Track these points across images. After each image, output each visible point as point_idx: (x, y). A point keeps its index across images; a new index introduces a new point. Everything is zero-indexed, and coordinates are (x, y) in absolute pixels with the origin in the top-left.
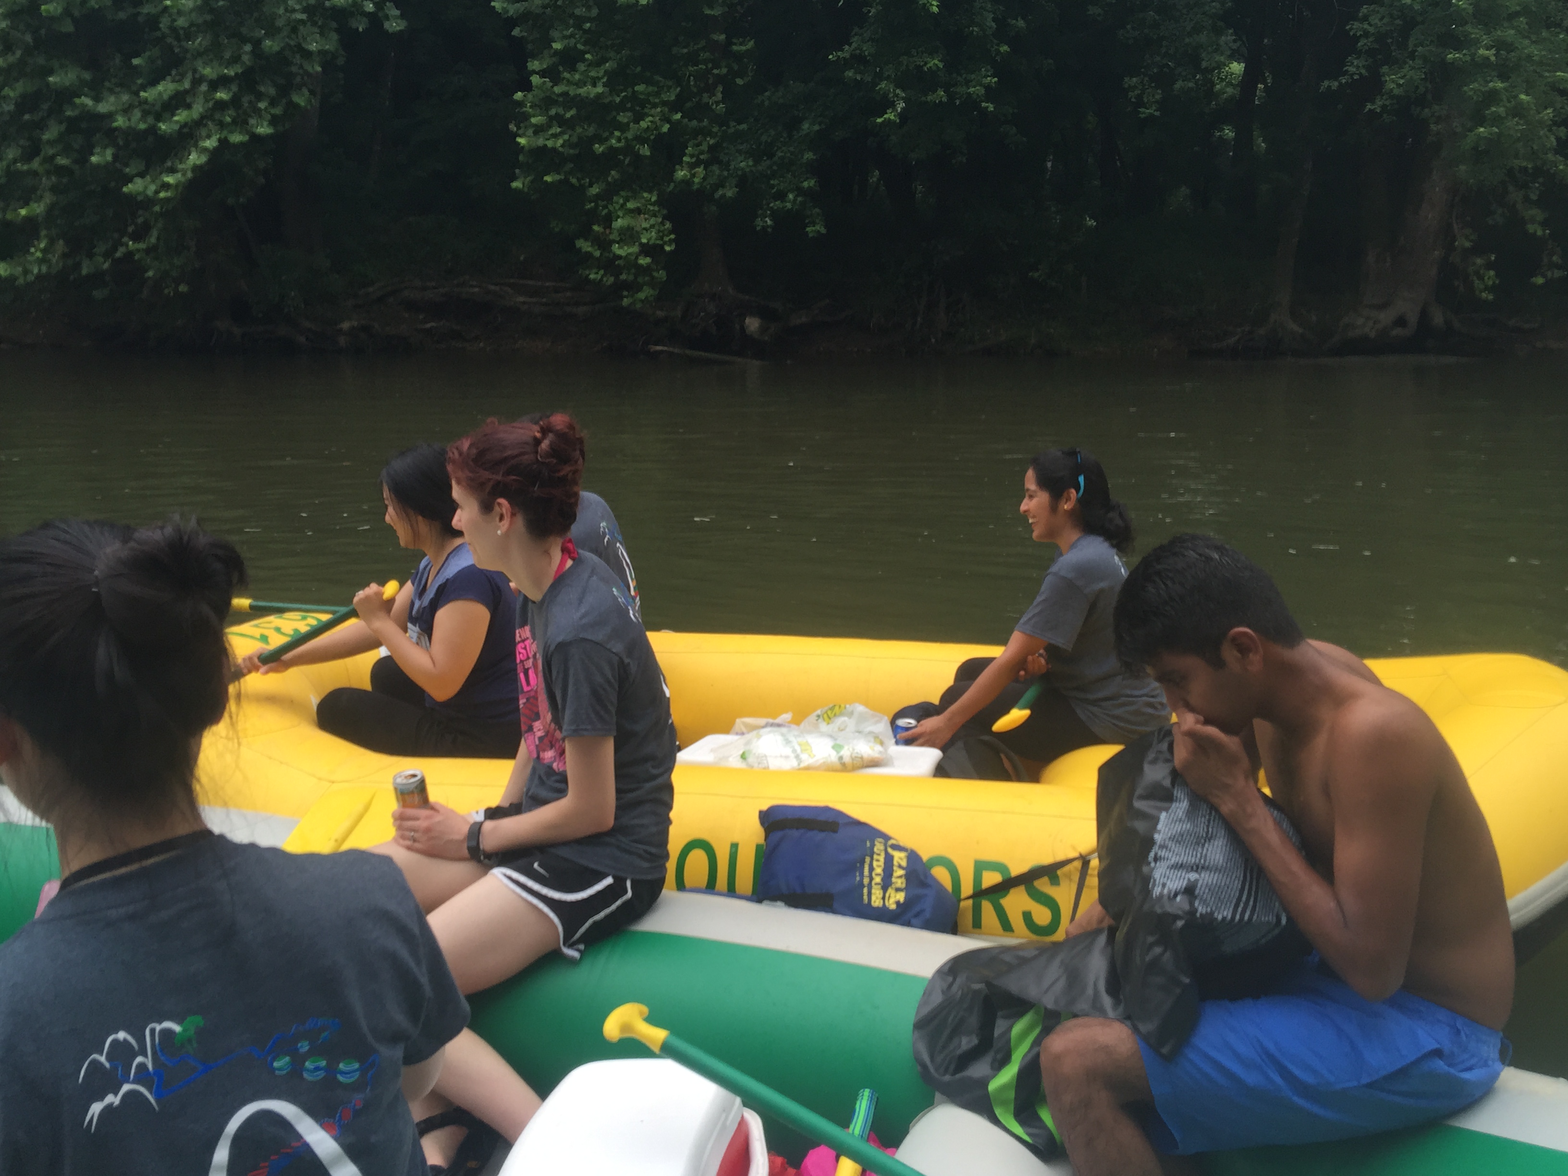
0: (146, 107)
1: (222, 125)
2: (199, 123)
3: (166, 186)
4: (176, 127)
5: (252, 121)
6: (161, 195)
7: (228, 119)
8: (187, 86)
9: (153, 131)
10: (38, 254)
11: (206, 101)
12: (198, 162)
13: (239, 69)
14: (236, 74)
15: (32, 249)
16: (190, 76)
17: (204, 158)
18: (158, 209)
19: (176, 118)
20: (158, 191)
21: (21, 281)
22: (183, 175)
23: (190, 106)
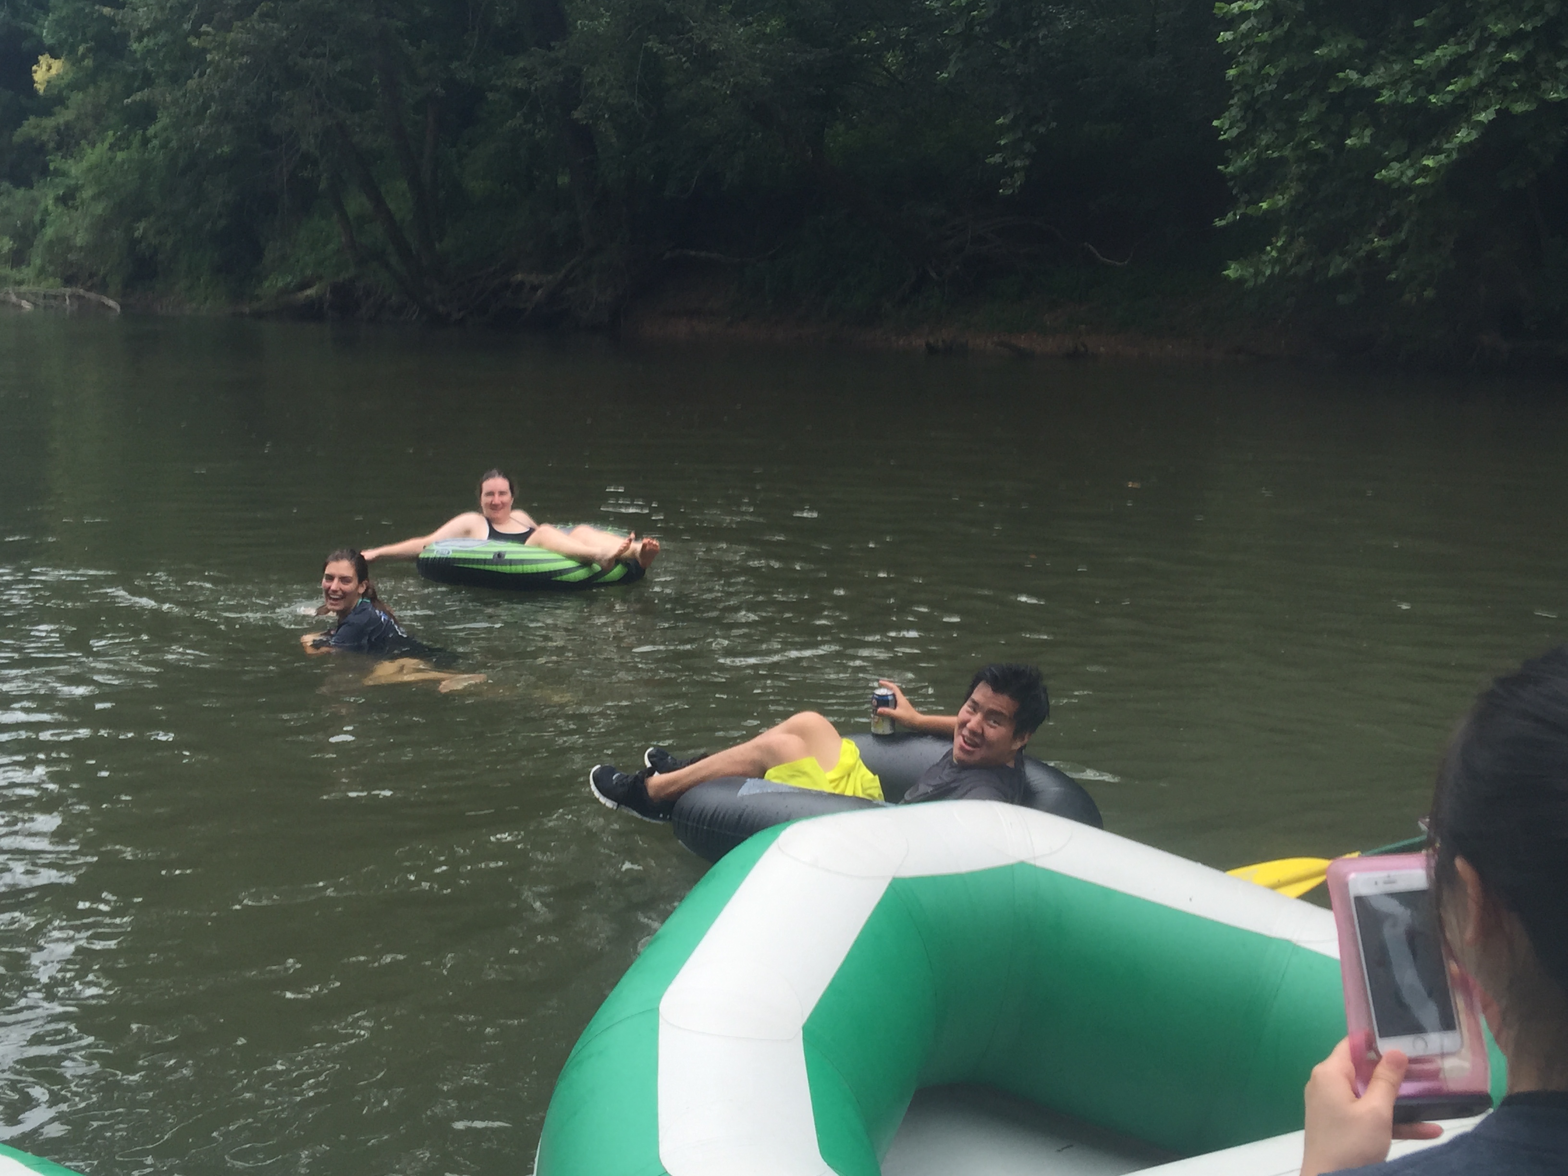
0: (1418, 76)
1: (1505, 92)
2: (1479, 91)
3: (1424, 171)
4: (1449, 98)
5: (1545, 85)
6: (1418, 182)
7: (1515, 85)
8: (1471, 48)
9: (1422, 105)
10: (1274, 253)
11: (1491, 64)
12: (1466, 140)
13: (1538, 21)
14: (1535, 28)
15: (1269, 248)
16: (1477, 35)
17: (1474, 135)
18: (1412, 198)
19: (1450, 88)
20: (1415, 178)
21: (1251, 284)
22: (1447, 157)
23: (1469, 73)
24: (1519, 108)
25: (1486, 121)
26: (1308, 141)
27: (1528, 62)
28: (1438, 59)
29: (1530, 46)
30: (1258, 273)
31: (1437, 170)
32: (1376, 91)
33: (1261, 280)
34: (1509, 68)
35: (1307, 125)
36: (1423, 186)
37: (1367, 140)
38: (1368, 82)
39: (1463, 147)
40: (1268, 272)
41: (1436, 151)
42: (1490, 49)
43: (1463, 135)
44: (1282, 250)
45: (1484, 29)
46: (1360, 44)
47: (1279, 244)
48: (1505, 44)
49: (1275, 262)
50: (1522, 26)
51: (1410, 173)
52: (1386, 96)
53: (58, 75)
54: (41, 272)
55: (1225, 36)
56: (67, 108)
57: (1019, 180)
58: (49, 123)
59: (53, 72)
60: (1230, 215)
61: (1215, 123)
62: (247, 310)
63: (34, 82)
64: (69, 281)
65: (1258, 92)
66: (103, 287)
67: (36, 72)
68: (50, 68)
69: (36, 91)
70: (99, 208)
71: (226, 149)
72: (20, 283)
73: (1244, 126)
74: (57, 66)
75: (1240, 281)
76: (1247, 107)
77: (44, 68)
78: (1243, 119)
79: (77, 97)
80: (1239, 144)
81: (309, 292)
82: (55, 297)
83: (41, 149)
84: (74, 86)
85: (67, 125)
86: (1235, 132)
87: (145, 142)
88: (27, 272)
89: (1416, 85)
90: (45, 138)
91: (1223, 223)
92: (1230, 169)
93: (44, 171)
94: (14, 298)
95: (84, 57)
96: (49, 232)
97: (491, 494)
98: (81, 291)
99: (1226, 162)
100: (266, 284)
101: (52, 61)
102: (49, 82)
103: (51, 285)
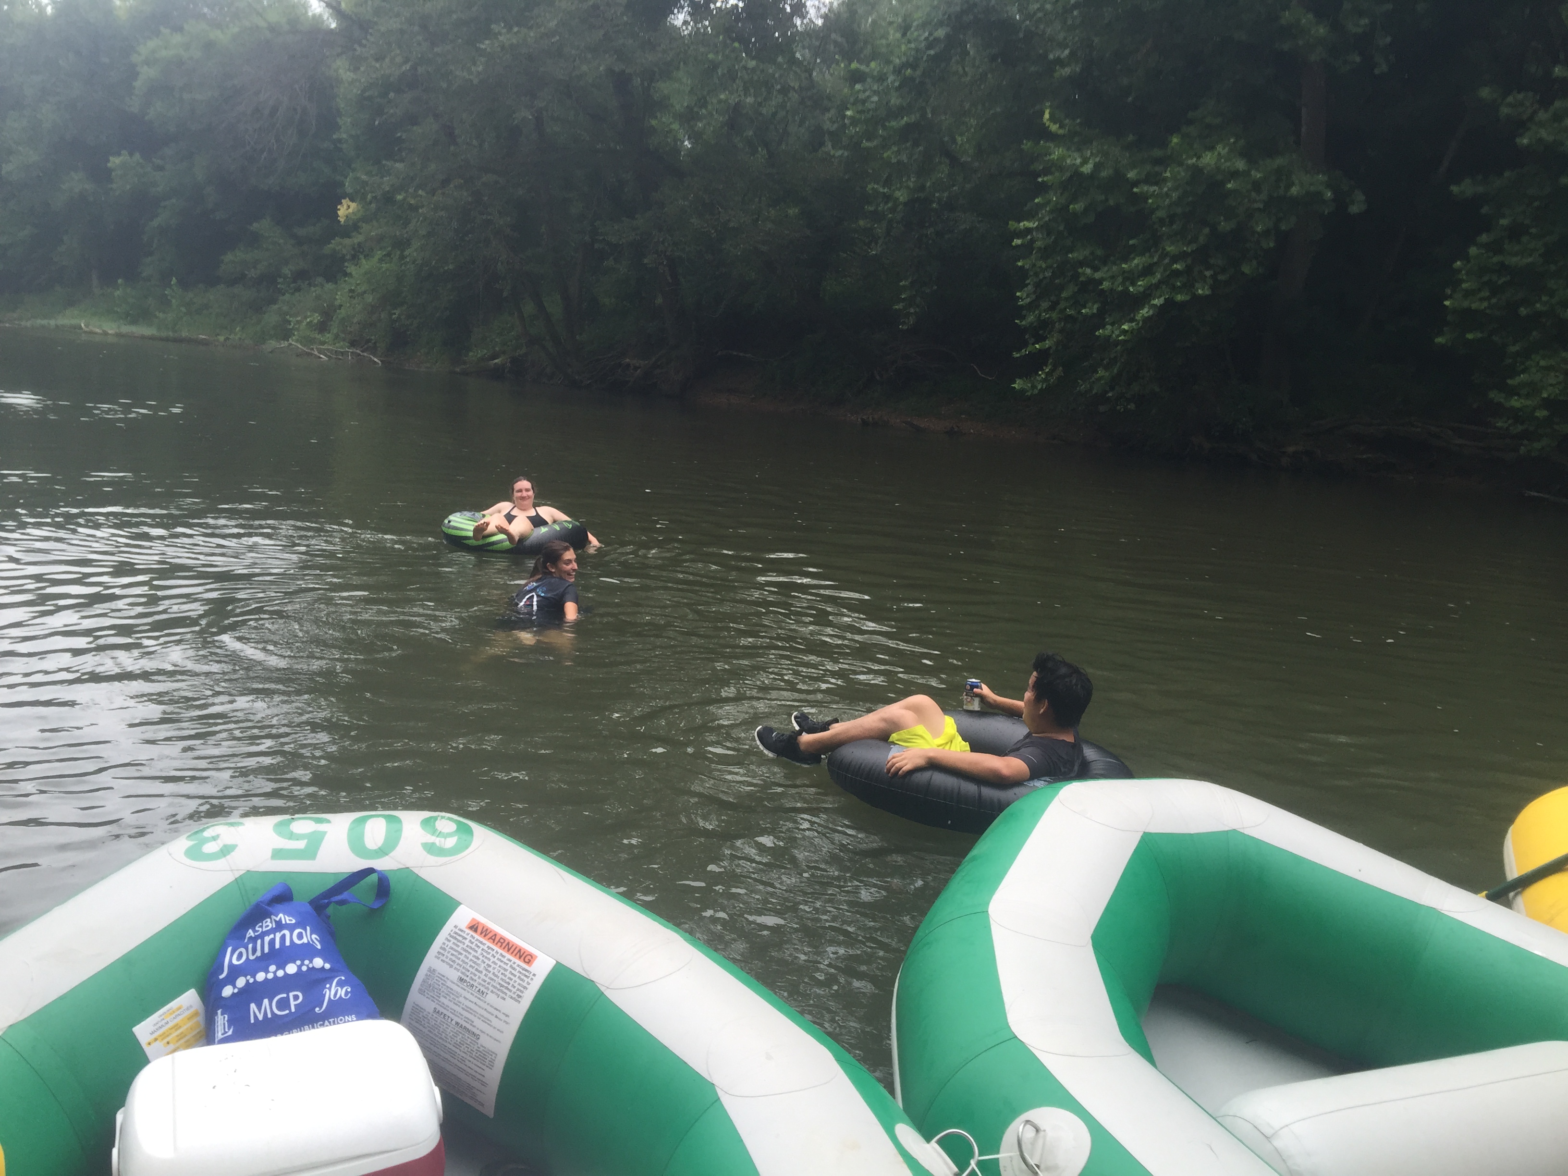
0: (1126, 275)
1: (1174, 288)
2: (1157, 286)
3: (1125, 332)
4: (1141, 289)
5: (1197, 285)
6: (1120, 338)
7: (1179, 284)
8: (1155, 260)
9: (1126, 292)
10: (1043, 376)
11: (1165, 270)
12: (1146, 315)
13: (1194, 247)
14: (1192, 251)
15: (1040, 373)
16: (1160, 252)
17: (1151, 313)
18: (1119, 347)
19: (1140, 283)
20: (1119, 336)
21: (1029, 394)
22: (1138, 324)
23: (1152, 274)
24: (1179, 298)
25: (1159, 305)
26: (1065, 309)
27: (1188, 270)
28: (1138, 265)
29: (1189, 261)
30: (1034, 387)
31: (1132, 331)
32: (1100, 282)
33: (1036, 392)
34: (1177, 273)
35: (1066, 299)
36: (1124, 341)
37: (1095, 311)
38: (1097, 275)
39: (1146, 320)
40: (1039, 387)
41: (1132, 320)
42: (1167, 261)
43: (1145, 312)
44: (1047, 374)
45: (1164, 249)
46: (1099, 252)
47: (1047, 370)
48: (1175, 259)
49: (1044, 380)
50: (1185, 249)
51: (1117, 332)
52: (1106, 285)
53: (353, 213)
54: (337, 337)
55: (1017, 242)
56: (360, 234)
57: (912, 320)
58: (347, 241)
59: (350, 210)
60: (1023, 351)
61: (1018, 294)
62: (458, 370)
63: (338, 216)
64: (353, 344)
65: (1041, 276)
66: (373, 350)
67: (339, 210)
68: (349, 207)
69: (339, 222)
70: (369, 298)
71: (451, 267)
72: (323, 343)
73: (1034, 297)
74: (353, 205)
75: (1023, 391)
76: (1037, 285)
77: (345, 207)
78: (1035, 292)
79: (365, 227)
80: (1031, 307)
81: (496, 361)
82: (342, 353)
83: (343, 259)
84: (365, 219)
85: (359, 244)
86: (1028, 300)
87: (402, 257)
88: (328, 336)
89: (1125, 279)
90: (344, 251)
91: (1018, 355)
92: (1024, 323)
93: (346, 274)
94: (316, 353)
95: (371, 203)
96: (343, 312)
97: (520, 491)
98: (358, 351)
99: (1023, 318)
100: (471, 354)
101: (350, 203)
102: (347, 217)
103: (342, 346)
